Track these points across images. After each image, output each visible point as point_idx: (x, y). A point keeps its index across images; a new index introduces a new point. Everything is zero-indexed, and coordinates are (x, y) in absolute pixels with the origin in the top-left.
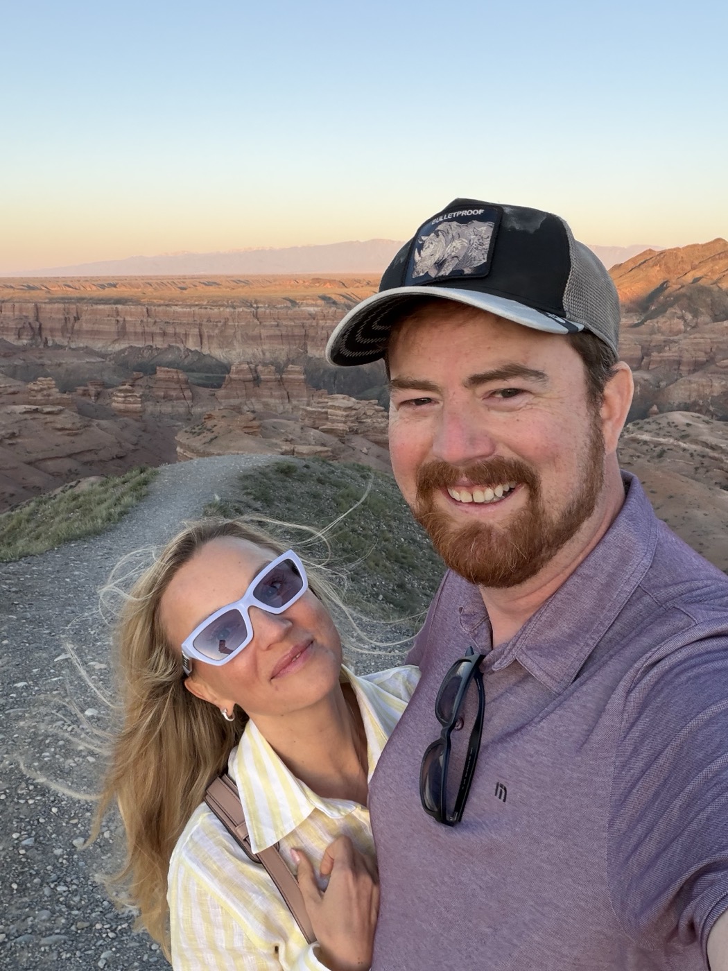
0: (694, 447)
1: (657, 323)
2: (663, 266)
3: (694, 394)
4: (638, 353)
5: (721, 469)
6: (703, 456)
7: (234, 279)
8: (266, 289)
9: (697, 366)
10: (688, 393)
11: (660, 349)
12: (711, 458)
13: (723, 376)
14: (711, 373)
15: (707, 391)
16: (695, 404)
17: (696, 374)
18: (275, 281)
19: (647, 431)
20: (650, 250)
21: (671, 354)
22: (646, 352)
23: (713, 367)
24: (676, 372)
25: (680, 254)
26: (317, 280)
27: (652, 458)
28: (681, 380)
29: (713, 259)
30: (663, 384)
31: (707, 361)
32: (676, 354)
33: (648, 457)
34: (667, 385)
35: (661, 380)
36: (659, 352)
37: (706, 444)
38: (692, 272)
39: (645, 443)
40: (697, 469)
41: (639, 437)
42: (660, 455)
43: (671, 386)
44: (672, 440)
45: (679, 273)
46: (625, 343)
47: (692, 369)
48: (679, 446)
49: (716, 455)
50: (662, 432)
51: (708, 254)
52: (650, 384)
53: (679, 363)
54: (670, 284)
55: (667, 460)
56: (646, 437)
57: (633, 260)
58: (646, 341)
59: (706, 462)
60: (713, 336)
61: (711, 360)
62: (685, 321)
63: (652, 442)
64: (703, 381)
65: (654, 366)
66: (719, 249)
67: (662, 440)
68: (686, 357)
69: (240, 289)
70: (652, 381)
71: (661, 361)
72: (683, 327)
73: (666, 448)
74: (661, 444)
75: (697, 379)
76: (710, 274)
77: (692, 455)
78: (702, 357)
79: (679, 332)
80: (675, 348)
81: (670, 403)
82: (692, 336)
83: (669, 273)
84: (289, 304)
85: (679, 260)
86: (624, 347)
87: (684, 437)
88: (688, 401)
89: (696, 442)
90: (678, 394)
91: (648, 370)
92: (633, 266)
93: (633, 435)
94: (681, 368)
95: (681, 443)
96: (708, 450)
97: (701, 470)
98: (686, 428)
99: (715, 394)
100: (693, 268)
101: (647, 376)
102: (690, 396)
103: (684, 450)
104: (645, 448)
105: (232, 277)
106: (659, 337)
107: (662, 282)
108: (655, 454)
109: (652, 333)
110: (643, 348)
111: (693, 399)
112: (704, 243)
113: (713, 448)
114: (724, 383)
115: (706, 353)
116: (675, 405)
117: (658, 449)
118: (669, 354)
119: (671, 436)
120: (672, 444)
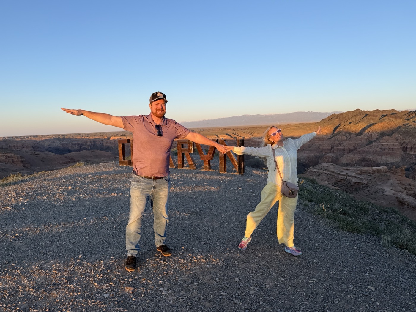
0: (328, 172)
1: (337, 137)
2: (339, 119)
3: (349, 160)
4: (330, 148)
5: (335, 178)
6: (331, 175)
7: (200, 129)
8: (209, 132)
9: (350, 151)
10: (347, 160)
11: (337, 146)
12: (333, 175)
13: (359, 154)
14: (355, 153)
15: (354, 159)
16: (350, 163)
17: (350, 154)
18: (212, 129)
19: (315, 169)
20: (335, 114)
21: (341, 148)
22: (333, 147)
23: (355, 151)
24: (343, 153)
25: (344, 115)
26: (225, 129)
27: (317, 176)
28: (344, 156)
29: (356, 116)
30: (338, 157)
31: (354, 149)
32: (343, 148)
33: (315, 176)
34: (340, 158)
35: (338, 156)
36: (337, 147)
37: (331, 171)
38: (349, 121)
39: (315, 172)
40: (328, 178)
41: (313, 170)
42: (319, 175)
43: (341, 158)
44: (322, 171)
45: (344, 121)
46: (325, 144)
47: (349, 152)
48: (324, 172)
49: (334, 174)
50: (319, 169)
51: (354, 114)
52: (334, 157)
53: (344, 150)
54: (341, 125)
55: (320, 176)
56: (315, 170)
57: (329, 117)
58: (333, 144)
59: (331, 176)
60: (356, 141)
61: (355, 149)
62: (347, 136)
63: (316, 171)
64: (352, 156)
65: (335, 152)
66: (358, 112)
67: (319, 171)
68: (346, 148)
69: (201, 132)
70: (335, 157)
71: (338, 150)
72: (346, 139)
73: (320, 173)
74: (319, 172)
75: (350, 155)
76: (355, 121)
77: (327, 175)
78: (352, 148)
79: (345, 140)
80: (342, 145)
81: (341, 164)
82: (348, 141)
83: (341, 121)
84: (216, 137)
85: (344, 116)
86: (325, 146)
87: (326, 170)
88: (347, 163)
89: (329, 171)
90: (344, 160)
91: (333, 153)
92: (329, 119)
93: (311, 170)
94: (345, 152)
95: (324, 171)
96: (332, 173)
97: (330, 179)
98: (326, 167)
99: (357, 160)
100: (349, 119)
101: (333, 155)
102: (348, 161)
103: (325, 173)
104: (315, 173)
105: (199, 128)
106: (337, 142)
107: (338, 124)
108: (317, 175)
109: (335, 141)
110: (332, 146)
111: (349, 162)
112: (353, 111)
113: (333, 172)
114: (359, 156)
115: (353, 147)
116: (343, 164)
117: (318, 174)
118: (340, 147)
119: (322, 170)
120: (322, 172)
